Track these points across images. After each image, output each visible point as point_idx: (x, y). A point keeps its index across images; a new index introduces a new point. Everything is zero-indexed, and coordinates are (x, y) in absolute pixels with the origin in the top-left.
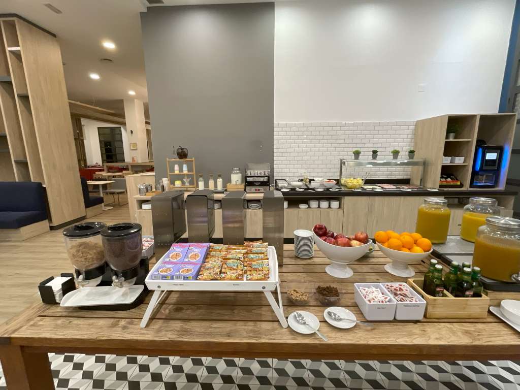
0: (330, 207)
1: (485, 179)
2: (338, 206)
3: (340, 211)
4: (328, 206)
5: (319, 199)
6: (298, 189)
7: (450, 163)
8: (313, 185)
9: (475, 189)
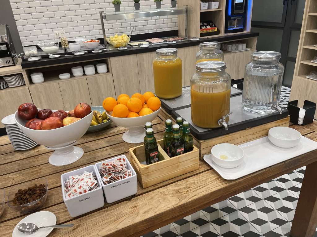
0: (97, 72)
1: (237, 24)
2: (106, 70)
3: (109, 76)
4: (95, 72)
5: (83, 65)
6: (51, 56)
7: (208, 9)
8: (72, 48)
9: (229, 34)
